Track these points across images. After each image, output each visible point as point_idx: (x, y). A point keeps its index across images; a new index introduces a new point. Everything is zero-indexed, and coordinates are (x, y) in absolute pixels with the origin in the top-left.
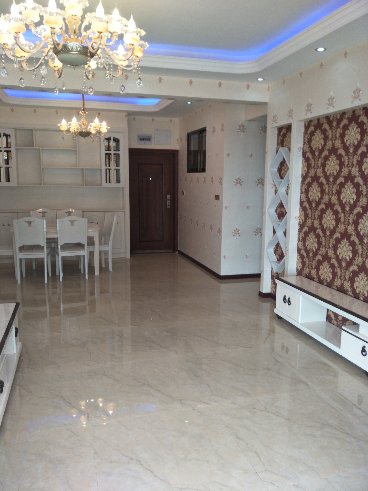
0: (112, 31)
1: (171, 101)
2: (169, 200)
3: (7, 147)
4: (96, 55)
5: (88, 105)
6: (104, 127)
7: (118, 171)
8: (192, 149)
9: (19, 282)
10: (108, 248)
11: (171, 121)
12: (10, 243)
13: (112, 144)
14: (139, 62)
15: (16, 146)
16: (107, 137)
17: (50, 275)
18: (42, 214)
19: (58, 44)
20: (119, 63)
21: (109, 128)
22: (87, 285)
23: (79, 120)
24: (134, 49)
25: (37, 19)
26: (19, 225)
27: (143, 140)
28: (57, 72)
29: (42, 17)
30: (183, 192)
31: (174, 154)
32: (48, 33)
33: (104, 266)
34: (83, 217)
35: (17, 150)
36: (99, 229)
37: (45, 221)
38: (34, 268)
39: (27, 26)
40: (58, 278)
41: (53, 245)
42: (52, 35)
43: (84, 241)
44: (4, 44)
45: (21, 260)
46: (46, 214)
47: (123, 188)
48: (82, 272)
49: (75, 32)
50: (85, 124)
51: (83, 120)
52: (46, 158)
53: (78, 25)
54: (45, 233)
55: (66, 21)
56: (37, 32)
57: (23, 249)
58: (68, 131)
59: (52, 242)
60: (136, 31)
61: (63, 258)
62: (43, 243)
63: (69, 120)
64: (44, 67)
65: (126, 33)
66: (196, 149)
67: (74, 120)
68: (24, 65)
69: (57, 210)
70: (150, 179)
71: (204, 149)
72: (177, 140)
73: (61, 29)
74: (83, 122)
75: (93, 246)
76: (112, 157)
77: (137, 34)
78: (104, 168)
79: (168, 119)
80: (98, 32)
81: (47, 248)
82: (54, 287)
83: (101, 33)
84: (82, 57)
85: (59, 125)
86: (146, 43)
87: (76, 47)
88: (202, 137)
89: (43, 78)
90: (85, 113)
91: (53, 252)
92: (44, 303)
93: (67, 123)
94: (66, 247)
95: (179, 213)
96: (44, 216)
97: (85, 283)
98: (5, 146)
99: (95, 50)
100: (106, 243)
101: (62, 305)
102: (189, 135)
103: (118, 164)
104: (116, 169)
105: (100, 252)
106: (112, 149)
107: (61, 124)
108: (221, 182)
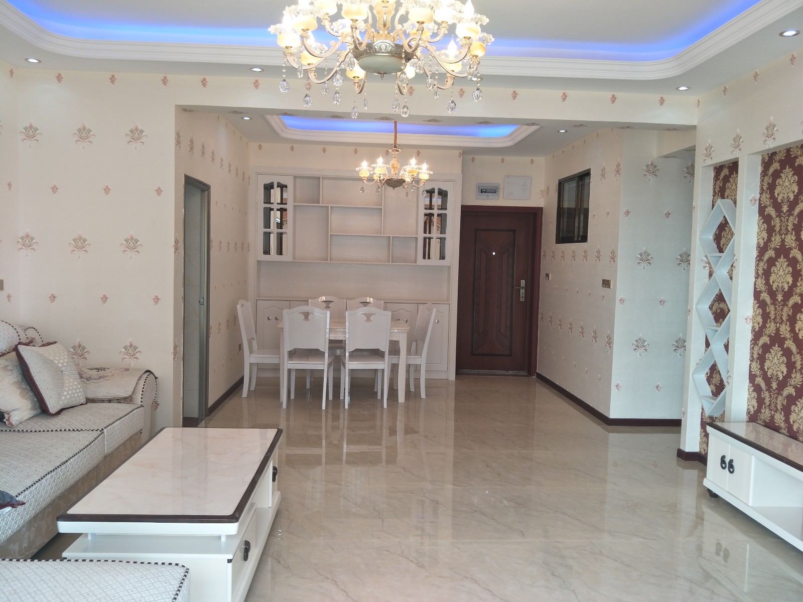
0: (439, 21)
2: (523, 288)
3: (282, 203)
4: (415, 57)
5: (402, 139)
6: (425, 173)
7: (442, 240)
8: (566, 205)
9: (284, 406)
10: (421, 361)
11: (532, 162)
12: (276, 346)
13: (437, 201)
14: (478, 65)
15: (295, 201)
16: (429, 188)
17: (331, 398)
18: (325, 305)
19: (361, 43)
20: (449, 68)
21: (432, 173)
22: (385, 417)
23: (386, 162)
24: (471, 44)
26: (291, 317)
27: (486, 192)
28: (357, 84)
30: (547, 275)
31: (535, 214)
32: (348, 30)
33: (412, 389)
34: (385, 309)
35: (295, 207)
36: (408, 328)
37: (328, 312)
38: (308, 387)
39: (319, 21)
40: (342, 404)
41: (338, 352)
42: (352, 31)
43: (385, 348)
44: (287, 47)
45: (289, 371)
46: (331, 305)
47: (449, 267)
48: (379, 397)
49: (385, 25)
50: (397, 168)
51: (393, 161)
52: (336, 220)
53: (391, 16)
54: (328, 330)
57: (293, 354)
58: (370, 179)
59: (336, 345)
60: (475, 19)
61: (352, 371)
62: (324, 347)
63: (372, 160)
64: (338, 76)
65: (459, 22)
66: (573, 205)
67: (380, 160)
68: (312, 77)
69: (347, 299)
70: (494, 254)
71: (585, 206)
72: (541, 191)
73: (366, 21)
74: (393, 165)
75: (397, 356)
76: (435, 219)
77: (476, 24)
78: (421, 235)
79: (529, 159)
80: (418, 22)
81: (329, 356)
82: (336, 418)
83: (423, 23)
84: (393, 61)
85: (357, 169)
86: (491, 36)
87: (386, 46)
88: (583, 185)
89: (336, 93)
90: (398, 151)
91: (337, 363)
92: (318, 441)
93: (369, 166)
94: (358, 354)
95: (540, 311)
96: (327, 307)
97: (382, 414)
98: (279, 202)
99: (413, 49)
100: (418, 353)
101: (345, 446)
102: (561, 184)
103: (443, 230)
104: (440, 239)
105: (408, 366)
106: (436, 208)
107: (361, 167)
108: (613, 258)
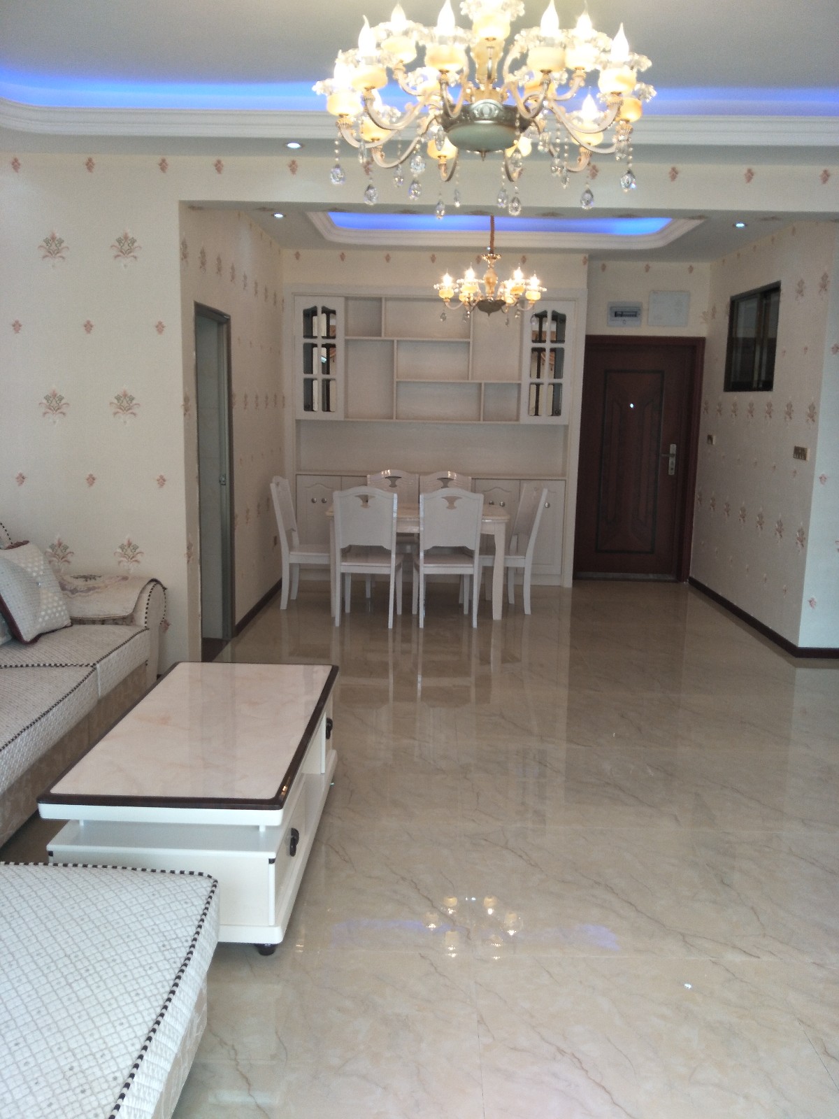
0: (572, 67)
1: (696, 223)
2: (673, 455)
3: (328, 337)
4: (533, 124)
5: (502, 240)
6: (534, 289)
7: (557, 388)
8: (740, 334)
9: (337, 622)
10: (525, 562)
11: (691, 269)
12: (324, 540)
13: (550, 327)
14: (630, 133)
15: (347, 334)
16: (538, 311)
17: (399, 612)
18: (389, 482)
19: (453, 107)
20: (584, 139)
21: (545, 290)
22: (474, 641)
23: (479, 276)
24: (621, 103)
25: (411, 56)
26: (344, 502)
27: (622, 315)
28: (443, 168)
29: (421, 51)
30: (710, 438)
31: (693, 348)
32: (433, 84)
33: (512, 600)
34: (474, 490)
35: (347, 342)
36: (505, 518)
37: (395, 496)
38: (368, 595)
39: (390, 72)
40: (414, 620)
41: (408, 548)
42: (441, 88)
43: (474, 545)
44: (341, 116)
45: (343, 575)
46: (398, 482)
47: (566, 427)
48: (466, 612)
49: (489, 77)
50: (494, 283)
51: (489, 274)
52: (404, 359)
53: (498, 60)
54: (395, 521)
55: (472, 54)
56: (408, 84)
57: (349, 552)
58: (455, 300)
59: (407, 543)
60: (630, 62)
61: (427, 577)
62: (390, 543)
63: (458, 274)
64: (418, 158)
65: (604, 68)
66: (751, 334)
67: (470, 274)
68: (377, 157)
69: (420, 474)
70: (632, 406)
71: (770, 335)
72: (704, 313)
73: (460, 72)
74: (488, 279)
75: (491, 557)
76: (547, 356)
77: (632, 68)
78: (527, 379)
79: (686, 265)
80: (542, 71)
81: (397, 554)
82: (407, 639)
83: (549, 72)
84: (502, 131)
85: (435, 287)
86: (651, 89)
87: (491, 110)
88: (768, 305)
89: (414, 182)
90: (495, 258)
91: (408, 563)
92: (382, 670)
93: (455, 282)
94: (437, 554)
95: (698, 489)
96: (393, 485)
97: (470, 636)
98: (324, 334)
99: (533, 113)
100: (520, 551)
101: (419, 679)
102: (735, 303)
103: (558, 372)
104: (554, 385)
105: (507, 570)
106: (548, 339)
107: (442, 284)
108: (812, 415)
